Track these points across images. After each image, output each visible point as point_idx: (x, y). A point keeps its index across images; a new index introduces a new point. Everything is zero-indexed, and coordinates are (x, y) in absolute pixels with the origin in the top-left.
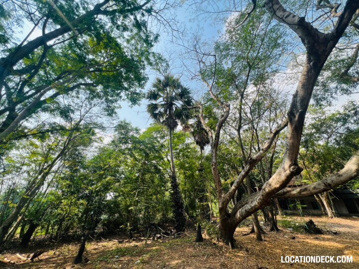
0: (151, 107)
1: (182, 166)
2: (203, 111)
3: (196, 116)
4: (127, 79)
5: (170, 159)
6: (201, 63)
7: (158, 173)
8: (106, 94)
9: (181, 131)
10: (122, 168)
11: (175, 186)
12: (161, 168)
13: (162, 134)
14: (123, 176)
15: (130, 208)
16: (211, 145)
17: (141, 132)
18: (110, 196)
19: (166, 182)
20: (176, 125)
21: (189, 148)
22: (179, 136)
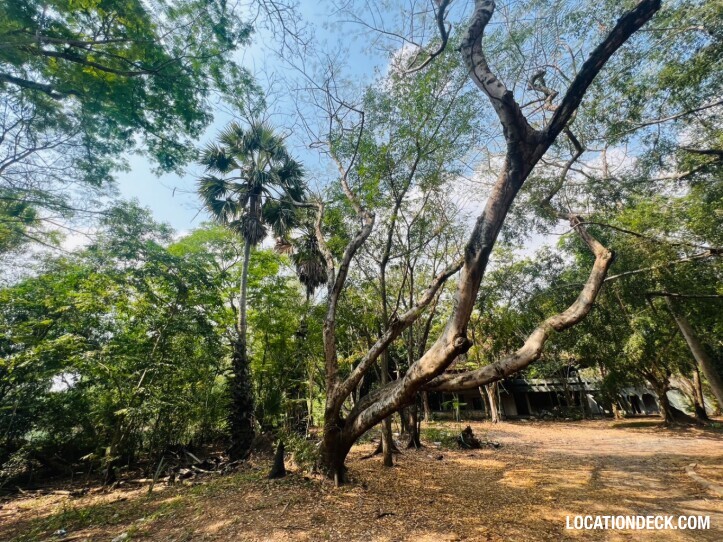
0: (210, 184)
1: (262, 323)
2: (322, 217)
3: (307, 225)
4: (156, 104)
5: (237, 304)
6: (334, 120)
7: (204, 334)
8: (87, 124)
9: (270, 250)
10: (110, 315)
11: (241, 363)
12: (214, 323)
13: (226, 249)
14: (110, 335)
15: (119, 413)
16: (329, 287)
17: (176, 238)
18: (61, 384)
19: (220, 356)
20: (262, 235)
21: (282, 287)
22: (265, 260)
